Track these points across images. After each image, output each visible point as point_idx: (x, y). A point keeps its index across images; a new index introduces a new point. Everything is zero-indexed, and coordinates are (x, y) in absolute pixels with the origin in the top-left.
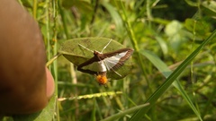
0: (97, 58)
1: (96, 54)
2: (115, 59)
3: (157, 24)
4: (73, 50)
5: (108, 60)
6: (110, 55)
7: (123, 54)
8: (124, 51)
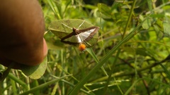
0: (75, 33)
1: (74, 30)
2: (87, 34)
4: (58, 28)
5: (82, 34)
6: (83, 31)
7: (92, 30)
8: (93, 28)
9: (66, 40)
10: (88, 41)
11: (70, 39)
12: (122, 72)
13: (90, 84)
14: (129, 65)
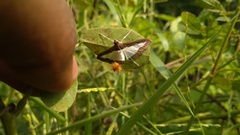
0: (116, 47)
1: (116, 43)
2: (134, 49)
3: (165, 22)
4: (93, 39)
5: (128, 49)
6: (129, 45)
7: (142, 45)
8: (142, 41)
9: (104, 57)
10: (135, 59)
11: (110, 56)
12: (208, 113)
13: (163, 125)
14: (219, 104)
